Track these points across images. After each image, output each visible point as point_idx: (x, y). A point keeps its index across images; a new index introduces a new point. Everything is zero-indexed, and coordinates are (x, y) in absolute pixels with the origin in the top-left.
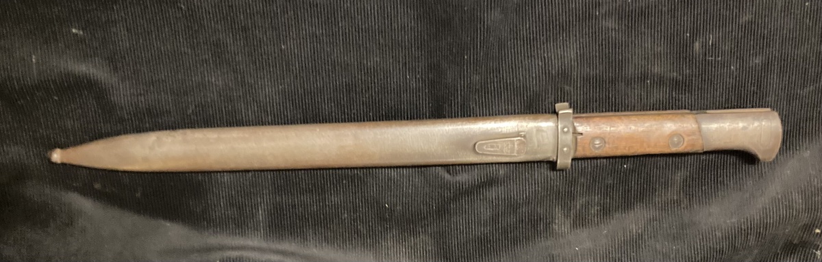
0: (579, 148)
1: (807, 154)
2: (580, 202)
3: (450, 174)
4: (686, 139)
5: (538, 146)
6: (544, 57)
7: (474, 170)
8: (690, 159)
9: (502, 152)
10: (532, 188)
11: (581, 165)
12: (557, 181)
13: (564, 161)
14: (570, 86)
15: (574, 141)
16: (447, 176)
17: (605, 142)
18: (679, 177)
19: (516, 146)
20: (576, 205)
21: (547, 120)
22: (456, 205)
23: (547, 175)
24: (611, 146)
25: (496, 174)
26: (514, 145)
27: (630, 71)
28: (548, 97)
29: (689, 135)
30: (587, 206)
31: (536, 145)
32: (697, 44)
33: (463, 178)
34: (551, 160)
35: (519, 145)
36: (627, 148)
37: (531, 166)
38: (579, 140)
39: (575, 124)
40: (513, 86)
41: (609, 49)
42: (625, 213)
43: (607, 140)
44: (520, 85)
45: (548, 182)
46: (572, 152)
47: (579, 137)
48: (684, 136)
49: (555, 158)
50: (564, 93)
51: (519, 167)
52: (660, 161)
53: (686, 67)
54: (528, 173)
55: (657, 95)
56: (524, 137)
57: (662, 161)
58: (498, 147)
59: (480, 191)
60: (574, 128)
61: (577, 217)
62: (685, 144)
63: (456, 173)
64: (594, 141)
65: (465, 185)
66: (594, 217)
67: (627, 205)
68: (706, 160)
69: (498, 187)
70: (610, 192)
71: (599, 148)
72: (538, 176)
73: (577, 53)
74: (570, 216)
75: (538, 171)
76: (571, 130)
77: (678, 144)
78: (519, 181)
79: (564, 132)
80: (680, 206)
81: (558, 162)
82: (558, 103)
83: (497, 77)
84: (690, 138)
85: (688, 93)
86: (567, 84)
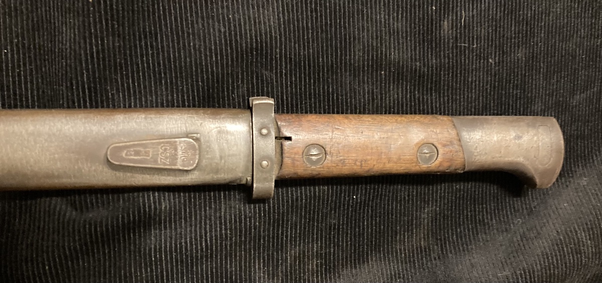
0: (287, 161)
1: (584, 181)
2: (292, 252)
3: (76, 210)
4: (441, 151)
5: (221, 158)
6: (229, 19)
7: (119, 200)
8: (442, 189)
9: (156, 161)
10: (216, 231)
11: (292, 195)
12: (255, 219)
13: (264, 185)
14: (271, 71)
15: (279, 150)
16: (71, 214)
17: (326, 153)
18: (426, 214)
19: (180, 152)
20: (287, 258)
21: (235, 118)
22: (89, 262)
23: (240, 210)
24: (334, 158)
25: (155, 208)
26: (176, 149)
27: (357, 54)
28: (238, 86)
29: (444, 146)
30: (301, 258)
31: (218, 155)
32: (446, 23)
33: (99, 214)
34: (244, 182)
35: (185, 151)
36: (358, 164)
37: (215, 196)
38: (285, 148)
39: (279, 123)
40: (180, 62)
41: (326, 19)
42: (356, 267)
43: (328, 149)
44: (191, 61)
45: (240, 222)
46: (276, 168)
47: (287, 143)
48: (439, 147)
49: (249, 178)
50: (262, 81)
51: (195, 198)
52: (401, 190)
53: (432, 55)
54: (210, 208)
55: (395, 93)
56: (197, 140)
57: (403, 191)
58: (147, 153)
59: (130, 238)
60: (278, 129)
61: (287, 276)
62: (439, 159)
63: (87, 208)
64: (309, 150)
65: (101, 227)
66: (313, 275)
67: (358, 258)
68: (460, 189)
69: (160, 230)
70: (334, 237)
71: (318, 161)
72: (225, 213)
73: (279, 19)
74: (278, 276)
75: (225, 204)
76: (273, 134)
77: (431, 158)
78: (196, 219)
79: (261, 134)
80: (430, 255)
81: (255, 185)
82: (253, 96)
83: (152, 47)
84: (447, 149)
85: (436, 92)
86: (267, 70)
